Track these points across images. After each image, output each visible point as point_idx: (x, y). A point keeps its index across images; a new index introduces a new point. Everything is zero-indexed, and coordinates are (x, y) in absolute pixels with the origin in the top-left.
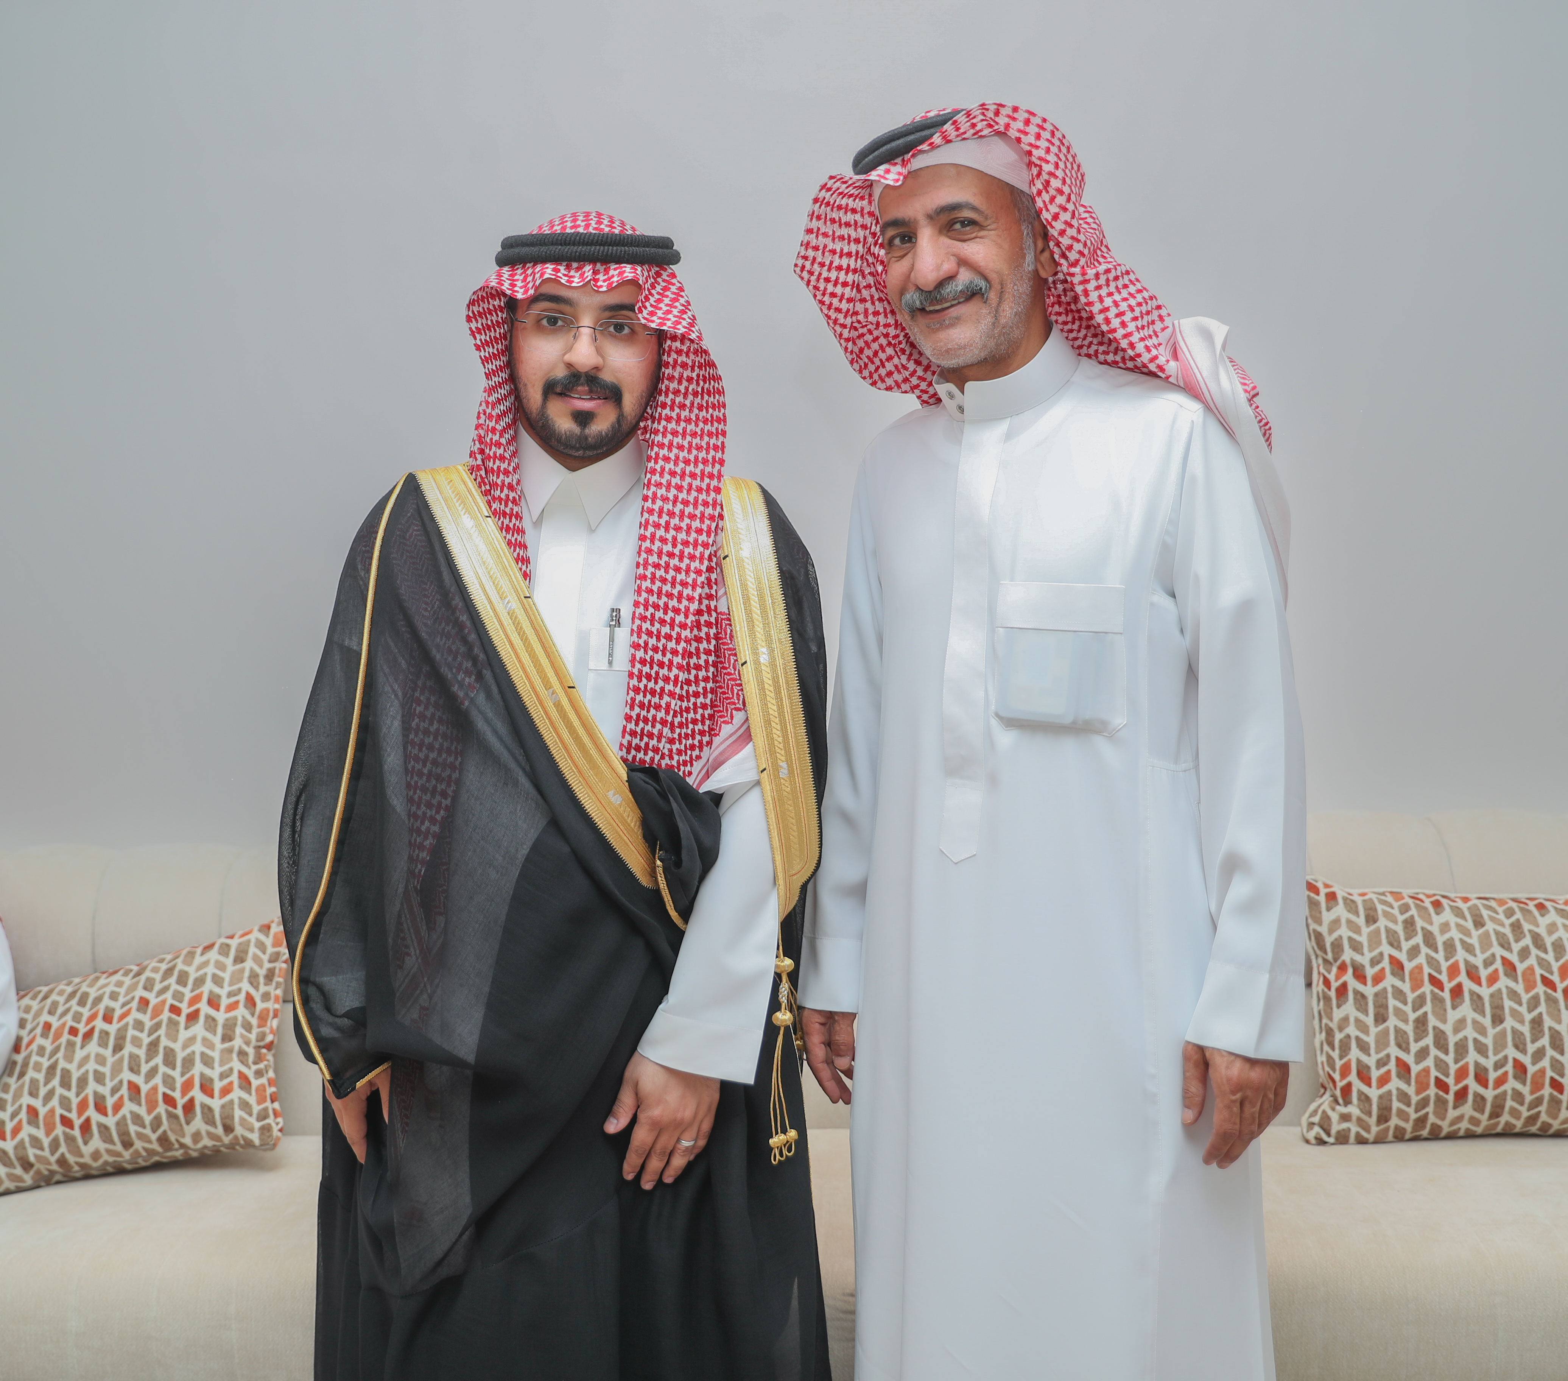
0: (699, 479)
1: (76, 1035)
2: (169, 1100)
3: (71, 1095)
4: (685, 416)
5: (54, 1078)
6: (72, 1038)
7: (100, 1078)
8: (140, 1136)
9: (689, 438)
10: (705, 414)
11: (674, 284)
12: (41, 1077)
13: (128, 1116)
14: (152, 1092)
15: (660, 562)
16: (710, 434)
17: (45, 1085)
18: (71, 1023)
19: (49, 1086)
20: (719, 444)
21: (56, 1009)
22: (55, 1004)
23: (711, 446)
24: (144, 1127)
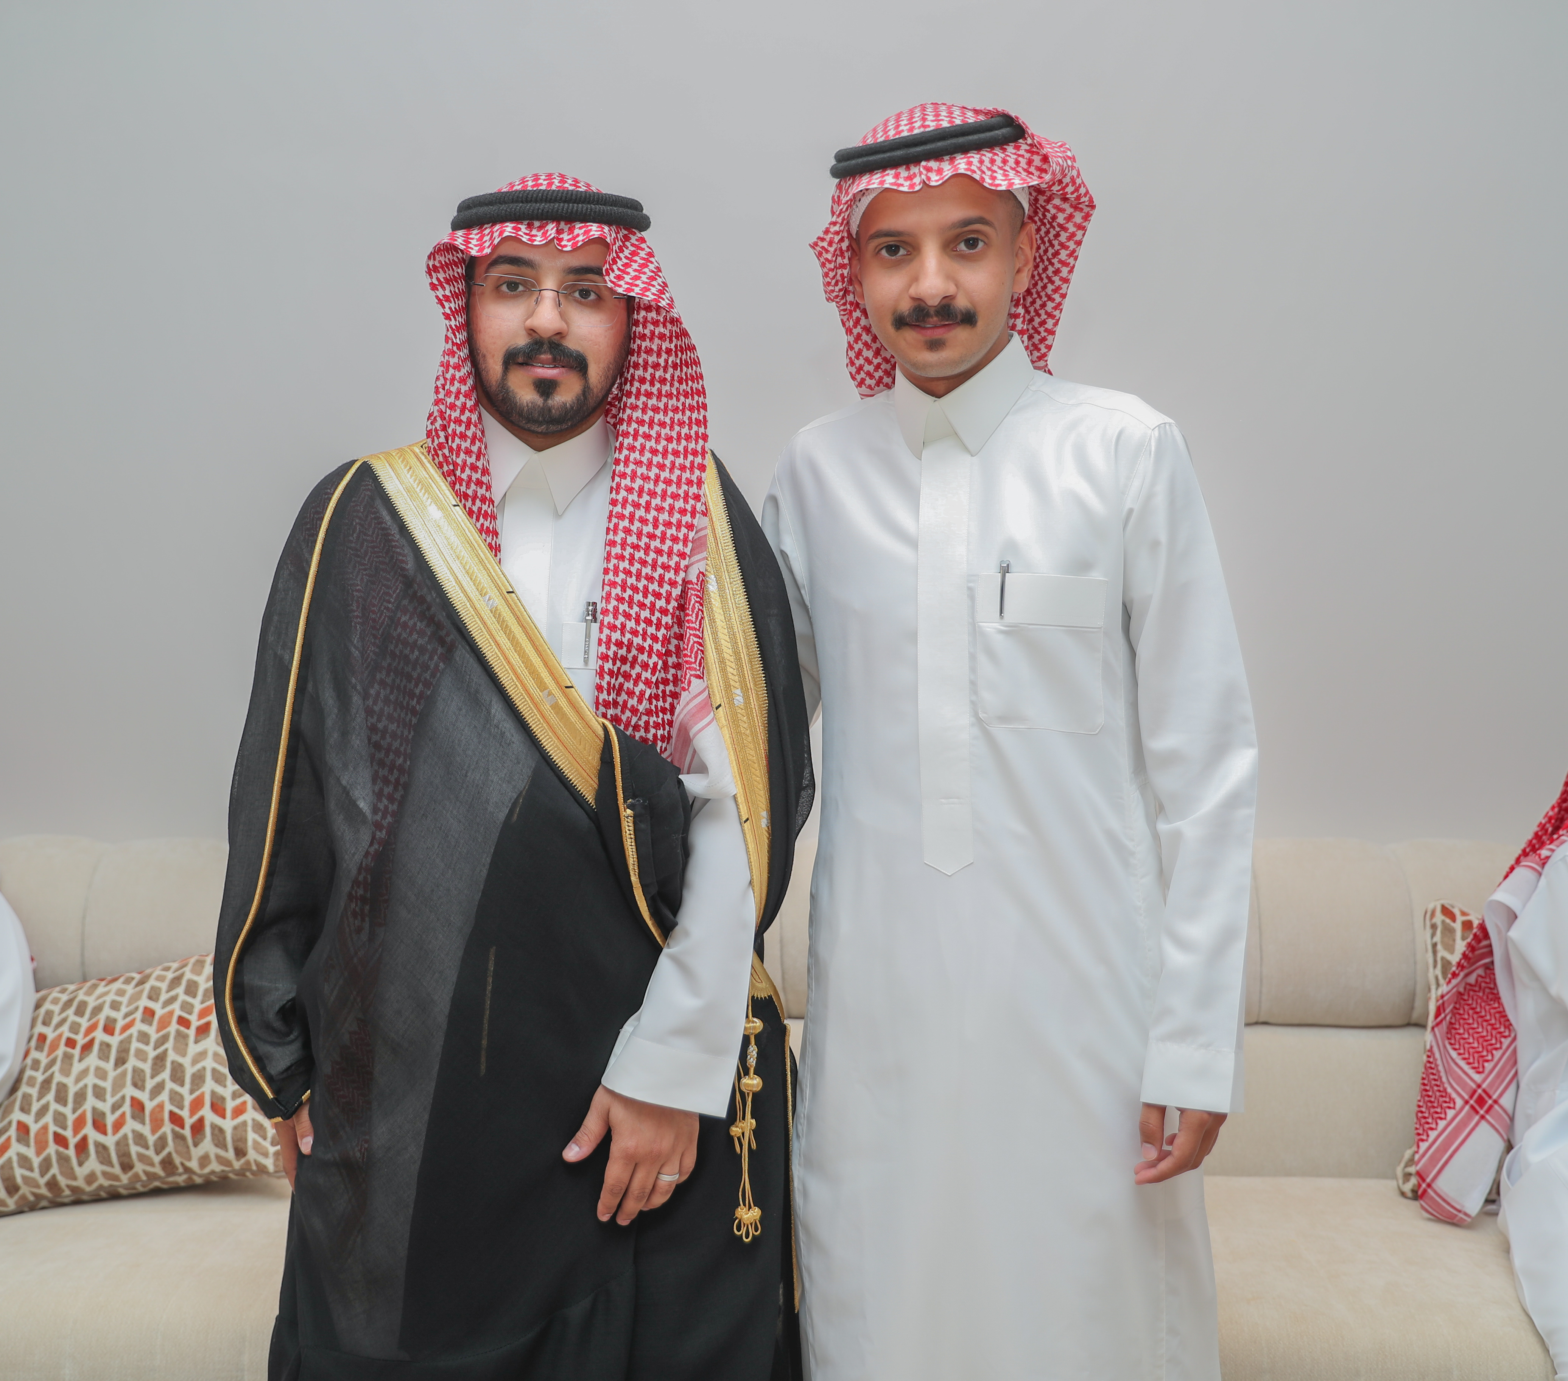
0: (682, 456)
1: (74, 1047)
2: (176, 1119)
3: (67, 1110)
4: (666, 391)
5: (48, 1093)
6: (69, 1050)
7: (99, 1093)
8: (142, 1158)
9: (670, 414)
10: (685, 387)
11: (643, 249)
12: (34, 1092)
13: (130, 1136)
14: (158, 1109)
15: (640, 544)
16: (692, 408)
17: (38, 1100)
18: (67, 1034)
19: (43, 1101)
20: (701, 418)
21: (51, 1019)
22: (49, 1014)
23: (694, 420)
24: (147, 1148)
